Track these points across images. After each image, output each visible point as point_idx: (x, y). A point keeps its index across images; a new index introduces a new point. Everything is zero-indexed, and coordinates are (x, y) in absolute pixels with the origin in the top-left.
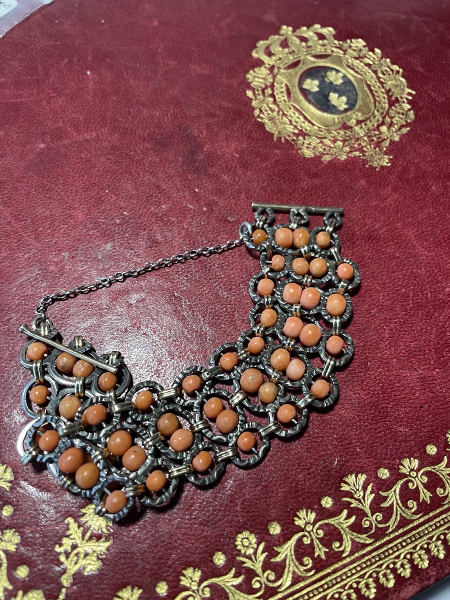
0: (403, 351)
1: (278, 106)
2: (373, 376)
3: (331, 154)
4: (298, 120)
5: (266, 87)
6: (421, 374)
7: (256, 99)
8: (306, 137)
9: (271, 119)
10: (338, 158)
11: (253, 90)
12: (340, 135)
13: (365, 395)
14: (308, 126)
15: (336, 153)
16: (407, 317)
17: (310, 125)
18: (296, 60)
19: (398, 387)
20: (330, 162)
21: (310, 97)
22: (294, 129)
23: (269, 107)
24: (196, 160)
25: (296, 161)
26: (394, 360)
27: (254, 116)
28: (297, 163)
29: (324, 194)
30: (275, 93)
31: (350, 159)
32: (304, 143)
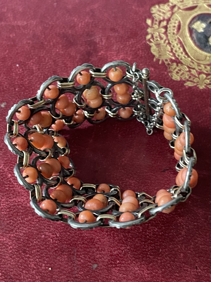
0: (192, 250)
2: (159, 261)
3: (194, 83)
4: (177, 50)
5: (164, 20)
6: (200, 272)
7: (152, 27)
10: (198, 86)
11: (153, 20)
12: (206, 70)
13: (148, 274)
14: (184, 56)
15: (198, 82)
16: (205, 224)
17: (186, 56)
18: (195, 5)
19: (176, 276)
20: (190, 88)
21: (194, 35)
22: (172, 56)
24: (91, 60)
25: (164, 79)
26: (182, 255)
28: (164, 82)
31: (207, 89)
32: (176, 68)
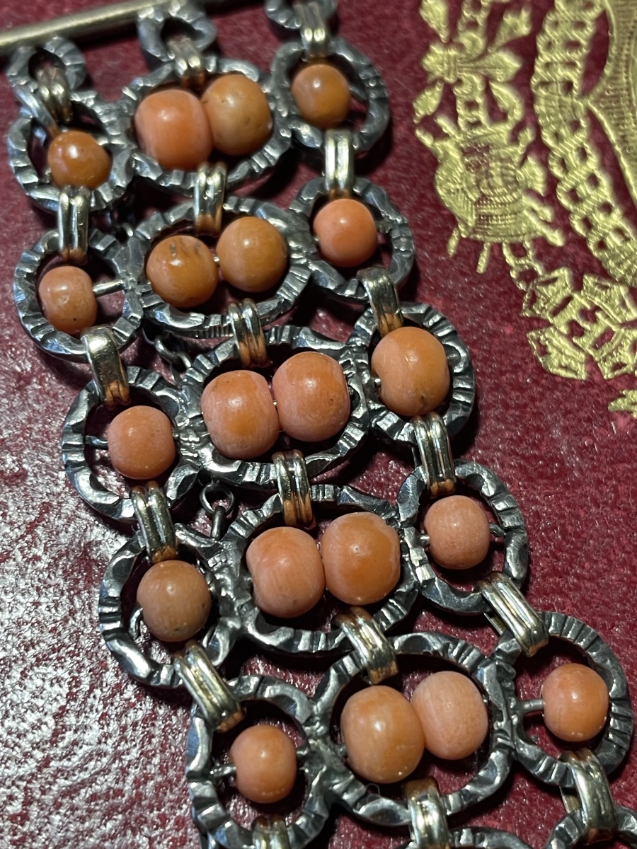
1: (529, 101)
4: (584, 189)
5: (517, 4)
7: (451, 42)
8: (589, 280)
9: (476, 152)
11: (458, 2)
14: (619, 231)
22: (552, 225)
23: (488, 91)
27: (411, 111)
29: (555, 572)
30: (541, 42)
32: (568, 299)
